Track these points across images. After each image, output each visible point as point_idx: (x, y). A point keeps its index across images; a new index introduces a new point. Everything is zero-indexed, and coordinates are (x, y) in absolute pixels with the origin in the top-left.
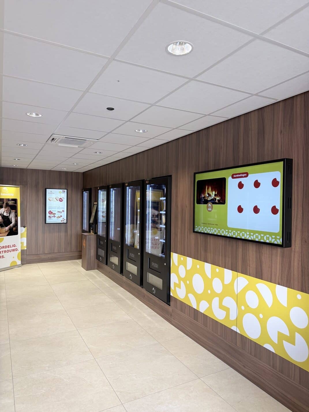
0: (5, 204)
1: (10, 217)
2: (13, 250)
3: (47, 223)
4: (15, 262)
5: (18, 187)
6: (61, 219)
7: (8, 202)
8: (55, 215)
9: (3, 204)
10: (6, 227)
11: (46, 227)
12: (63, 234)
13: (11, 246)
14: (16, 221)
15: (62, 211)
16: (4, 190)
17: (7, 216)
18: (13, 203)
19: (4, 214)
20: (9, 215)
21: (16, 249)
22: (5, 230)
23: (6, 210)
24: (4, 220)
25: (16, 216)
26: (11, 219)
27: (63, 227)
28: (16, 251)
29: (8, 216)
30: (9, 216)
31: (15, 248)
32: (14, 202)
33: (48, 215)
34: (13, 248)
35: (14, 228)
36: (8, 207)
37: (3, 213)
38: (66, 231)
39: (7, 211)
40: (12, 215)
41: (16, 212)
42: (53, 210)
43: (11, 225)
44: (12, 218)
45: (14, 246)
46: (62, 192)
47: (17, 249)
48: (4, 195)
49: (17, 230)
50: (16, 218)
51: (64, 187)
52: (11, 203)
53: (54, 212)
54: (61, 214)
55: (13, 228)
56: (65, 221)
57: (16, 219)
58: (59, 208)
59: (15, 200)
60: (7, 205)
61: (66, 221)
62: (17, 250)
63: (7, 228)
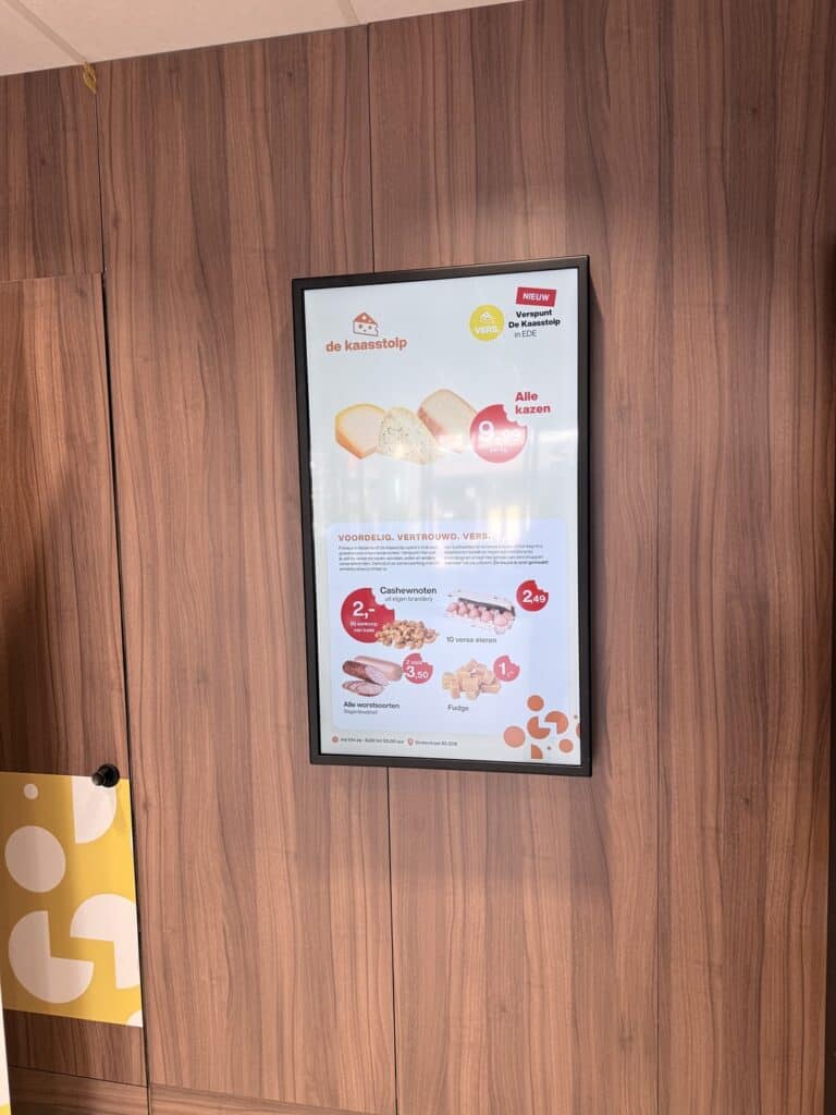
3: (329, 746)
6: (508, 704)
8: (427, 653)
15: (509, 600)
46: (511, 309)
53: (404, 612)
56: (554, 738)
58: (470, 549)
61: (572, 734)
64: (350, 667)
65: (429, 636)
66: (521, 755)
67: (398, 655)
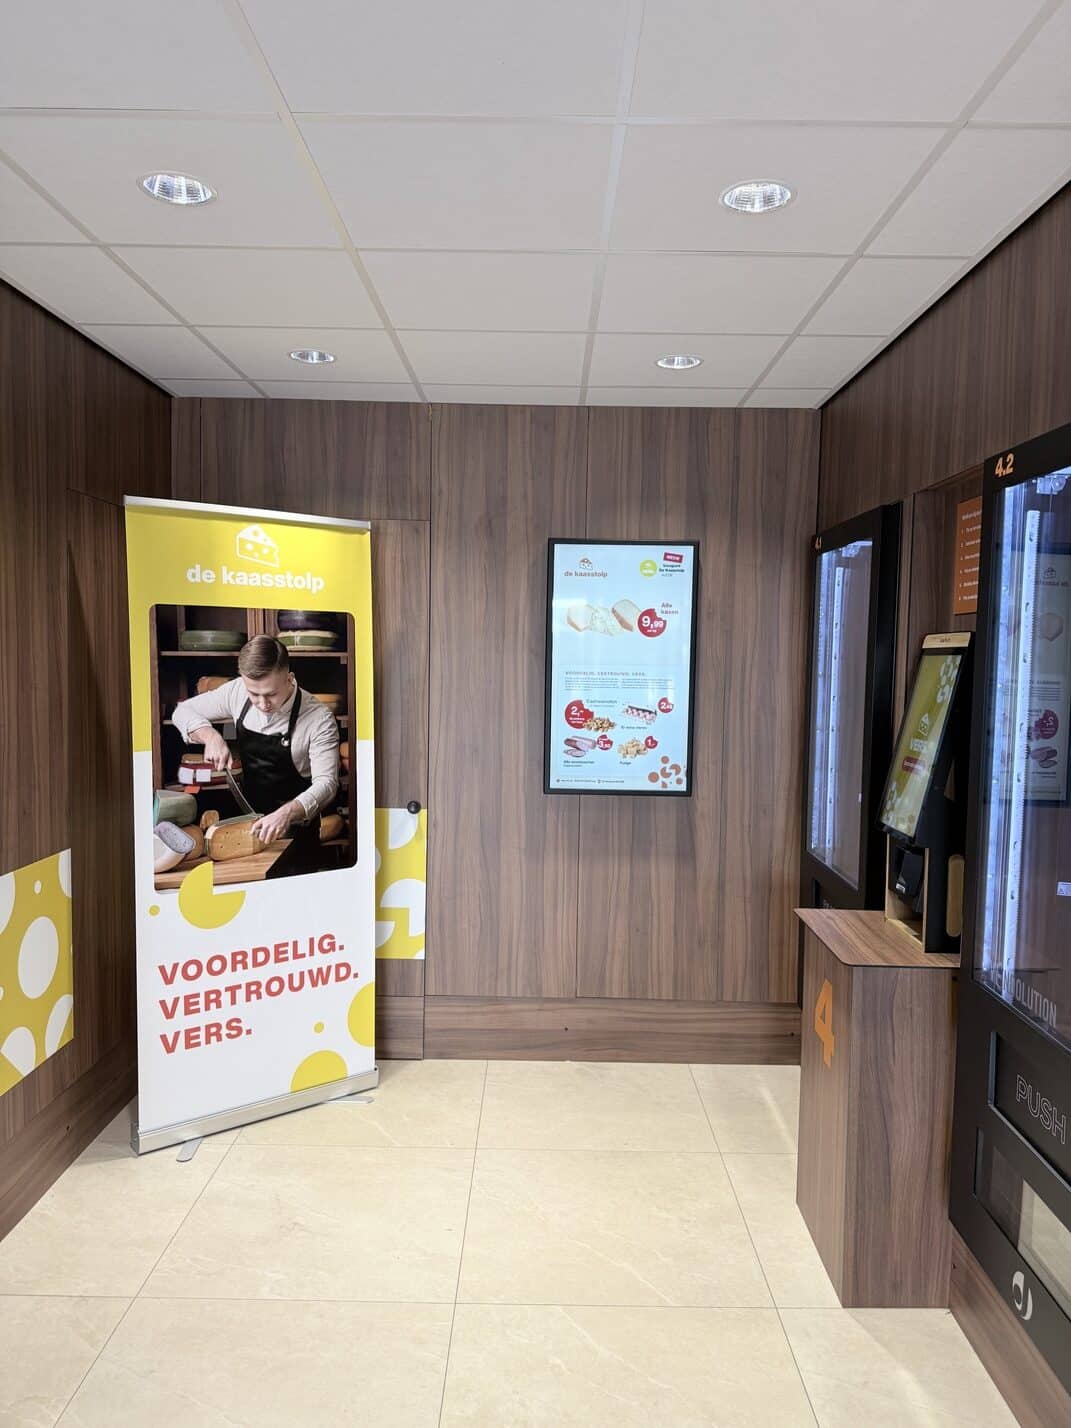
0: (252, 649)
1: (296, 745)
2: (319, 977)
3: (553, 785)
4: (329, 1057)
5: (361, 532)
6: (651, 761)
7: (282, 635)
8: (610, 734)
9: (238, 649)
10: (267, 810)
11: (551, 815)
12: (662, 872)
13: (303, 948)
14: (346, 772)
15: (654, 707)
16: (249, 547)
17: (268, 732)
18: (323, 641)
19: (248, 724)
20: (284, 729)
21: (338, 967)
22: (256, 835)
23: (264, 691)
24: (244, 766)
25: (345, 735)
26: (305, 755)
27: (665, 817)
28: (338, 979)
29: (279, 736)
30: (289, 736)
31: (333, 959)
32: (326, 634)
33: (560, 729)
34: (319, 961)
35: (327, 824)
36: (281, 666)
37: (236, 717)
38: (686, 852)
39: (274, 700)
40: (313, 731)
41: (344, 710)
42: (597, 694)
43: (306, 800)
44: (314, 753)
45: (327, 945)
46: (661, 563)
47: (347, 966)
48: (243, 579)
49: (348, 831)
50: (345, 749)
51: (675, 526)
52: (301, 643)
53: (599, 713)
54: (652, 730)
55: (315, 823)
56: (674, 777)
57: (341, 758)
58: (637, 682)
59: (336, 625)
60: (273, 657)
61: (683, 776)
62: (344, 972)
63: (272, 822)
64: (568, 742)
65: (611, 725)
66: (657, 787)
67: (595, 735)
